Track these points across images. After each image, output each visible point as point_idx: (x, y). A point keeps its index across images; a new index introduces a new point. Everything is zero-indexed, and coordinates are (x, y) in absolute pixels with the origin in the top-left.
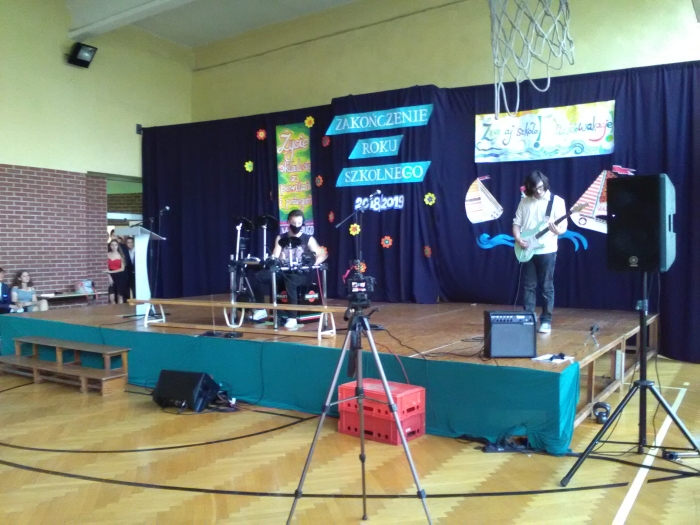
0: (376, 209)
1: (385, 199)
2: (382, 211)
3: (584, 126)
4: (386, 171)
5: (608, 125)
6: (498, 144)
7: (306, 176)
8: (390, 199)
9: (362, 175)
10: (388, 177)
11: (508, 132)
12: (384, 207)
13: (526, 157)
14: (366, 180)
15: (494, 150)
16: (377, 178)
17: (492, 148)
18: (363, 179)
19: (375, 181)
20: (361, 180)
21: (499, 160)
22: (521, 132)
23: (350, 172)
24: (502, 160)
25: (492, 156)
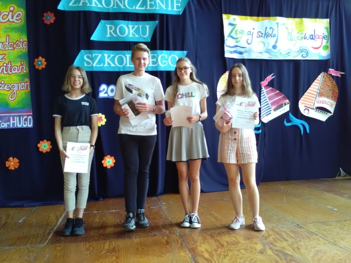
3: (308, 36)
5: (324, 37)
6: (243, 43)
7: (20, 56)
9: (107, 60)
11: (250, 33)
13: (266, 56)
14: (113, 65)
15: (238, 47)
16: (126, 64)
17: (237, 46)
18: (109, 64)
19: (124, 67)
20: (106, 65)
21: (243, 56)
22: (261, 35)
23: (90, 55)
24: (246, 58)
25: (237, 53)
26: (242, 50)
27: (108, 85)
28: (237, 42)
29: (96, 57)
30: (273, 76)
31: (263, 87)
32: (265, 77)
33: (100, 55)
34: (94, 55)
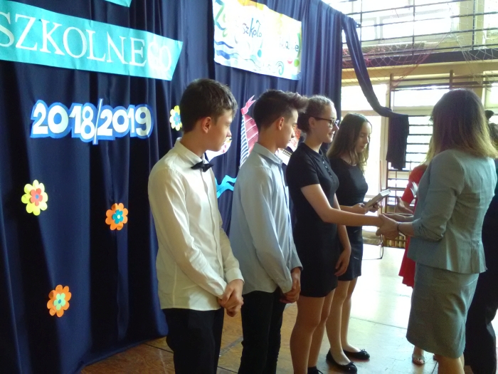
0: (86, 137)
1: (106, 113)
2: (102, 142)
3: (284, 42)
4: (110, 41)
5: (295, 48)
6: (230, 39)
8: (120, 112)
9: (46, 36)
10: (115, 57)
12: (105, 132)
14: (59, 52)
15: (224, 45)
16: (87, 54)
17: (223, 43)
18: (50, 47)
19: (83, 60)
20: (45, 49)
21: (229, 63)
22: (246, 29)
23: (7, 16)
24: (232, 66)
25: (222, 55)
26: (228, 51)
27: (49, 103)
28: (224, 36)
29: (23, 23)
30: (253, 100)
31: (244, 117)
32: (247, 101)
33: (33, 20)
34: (17, 16)
